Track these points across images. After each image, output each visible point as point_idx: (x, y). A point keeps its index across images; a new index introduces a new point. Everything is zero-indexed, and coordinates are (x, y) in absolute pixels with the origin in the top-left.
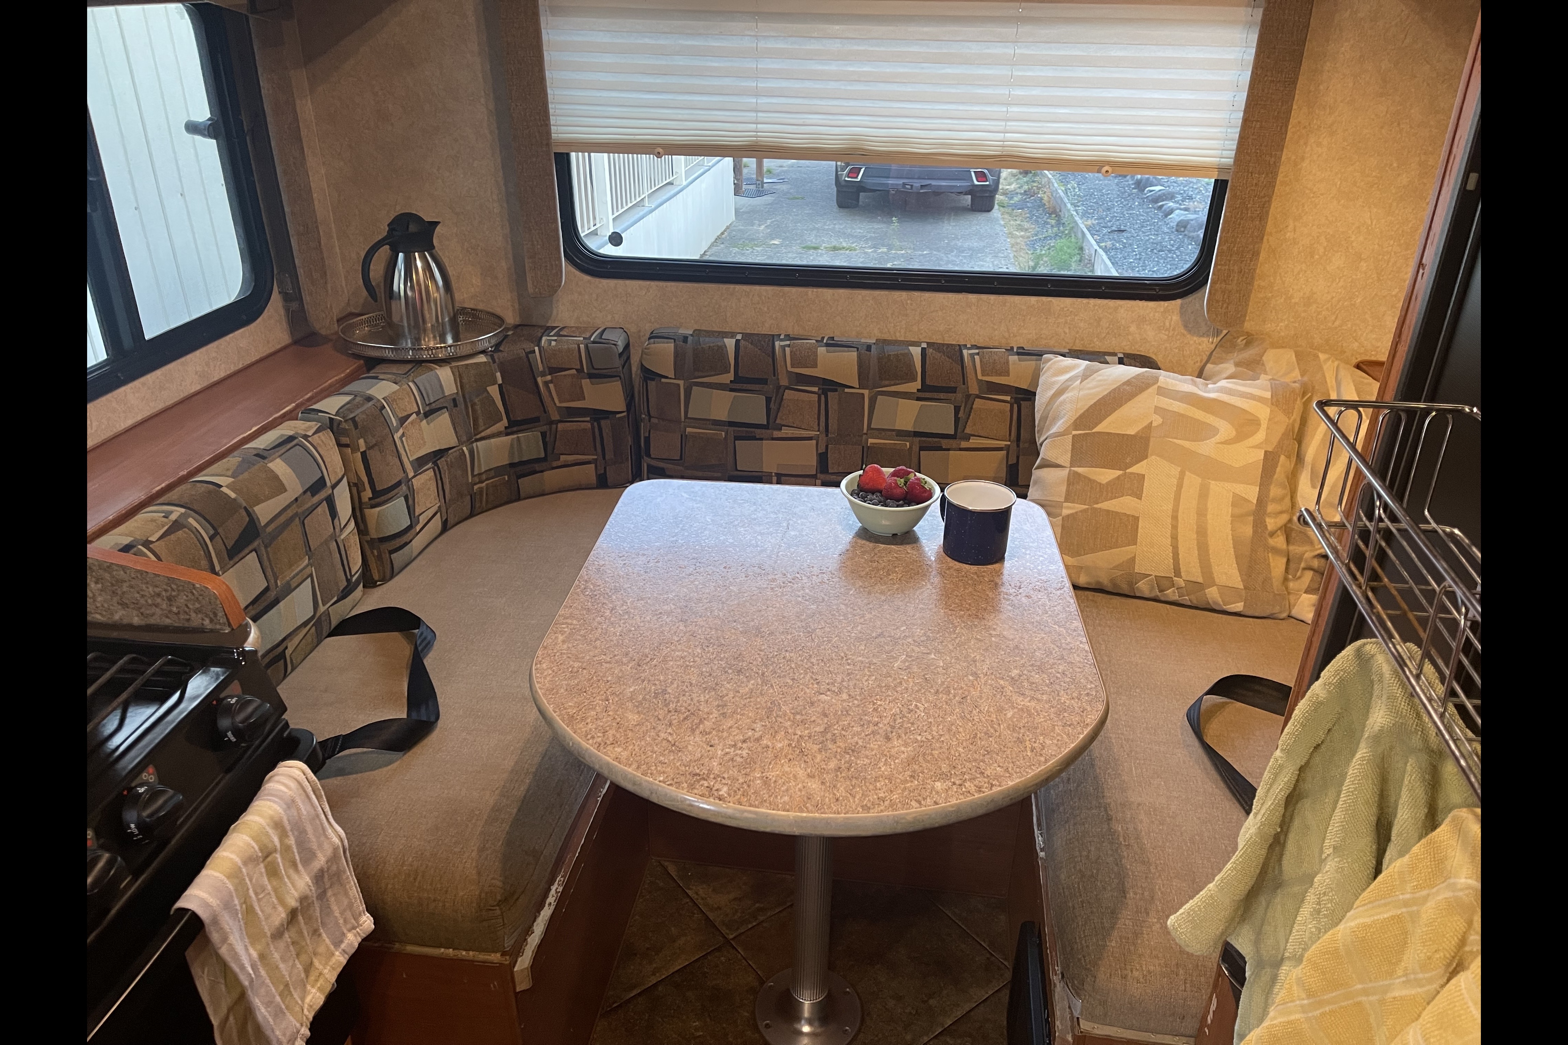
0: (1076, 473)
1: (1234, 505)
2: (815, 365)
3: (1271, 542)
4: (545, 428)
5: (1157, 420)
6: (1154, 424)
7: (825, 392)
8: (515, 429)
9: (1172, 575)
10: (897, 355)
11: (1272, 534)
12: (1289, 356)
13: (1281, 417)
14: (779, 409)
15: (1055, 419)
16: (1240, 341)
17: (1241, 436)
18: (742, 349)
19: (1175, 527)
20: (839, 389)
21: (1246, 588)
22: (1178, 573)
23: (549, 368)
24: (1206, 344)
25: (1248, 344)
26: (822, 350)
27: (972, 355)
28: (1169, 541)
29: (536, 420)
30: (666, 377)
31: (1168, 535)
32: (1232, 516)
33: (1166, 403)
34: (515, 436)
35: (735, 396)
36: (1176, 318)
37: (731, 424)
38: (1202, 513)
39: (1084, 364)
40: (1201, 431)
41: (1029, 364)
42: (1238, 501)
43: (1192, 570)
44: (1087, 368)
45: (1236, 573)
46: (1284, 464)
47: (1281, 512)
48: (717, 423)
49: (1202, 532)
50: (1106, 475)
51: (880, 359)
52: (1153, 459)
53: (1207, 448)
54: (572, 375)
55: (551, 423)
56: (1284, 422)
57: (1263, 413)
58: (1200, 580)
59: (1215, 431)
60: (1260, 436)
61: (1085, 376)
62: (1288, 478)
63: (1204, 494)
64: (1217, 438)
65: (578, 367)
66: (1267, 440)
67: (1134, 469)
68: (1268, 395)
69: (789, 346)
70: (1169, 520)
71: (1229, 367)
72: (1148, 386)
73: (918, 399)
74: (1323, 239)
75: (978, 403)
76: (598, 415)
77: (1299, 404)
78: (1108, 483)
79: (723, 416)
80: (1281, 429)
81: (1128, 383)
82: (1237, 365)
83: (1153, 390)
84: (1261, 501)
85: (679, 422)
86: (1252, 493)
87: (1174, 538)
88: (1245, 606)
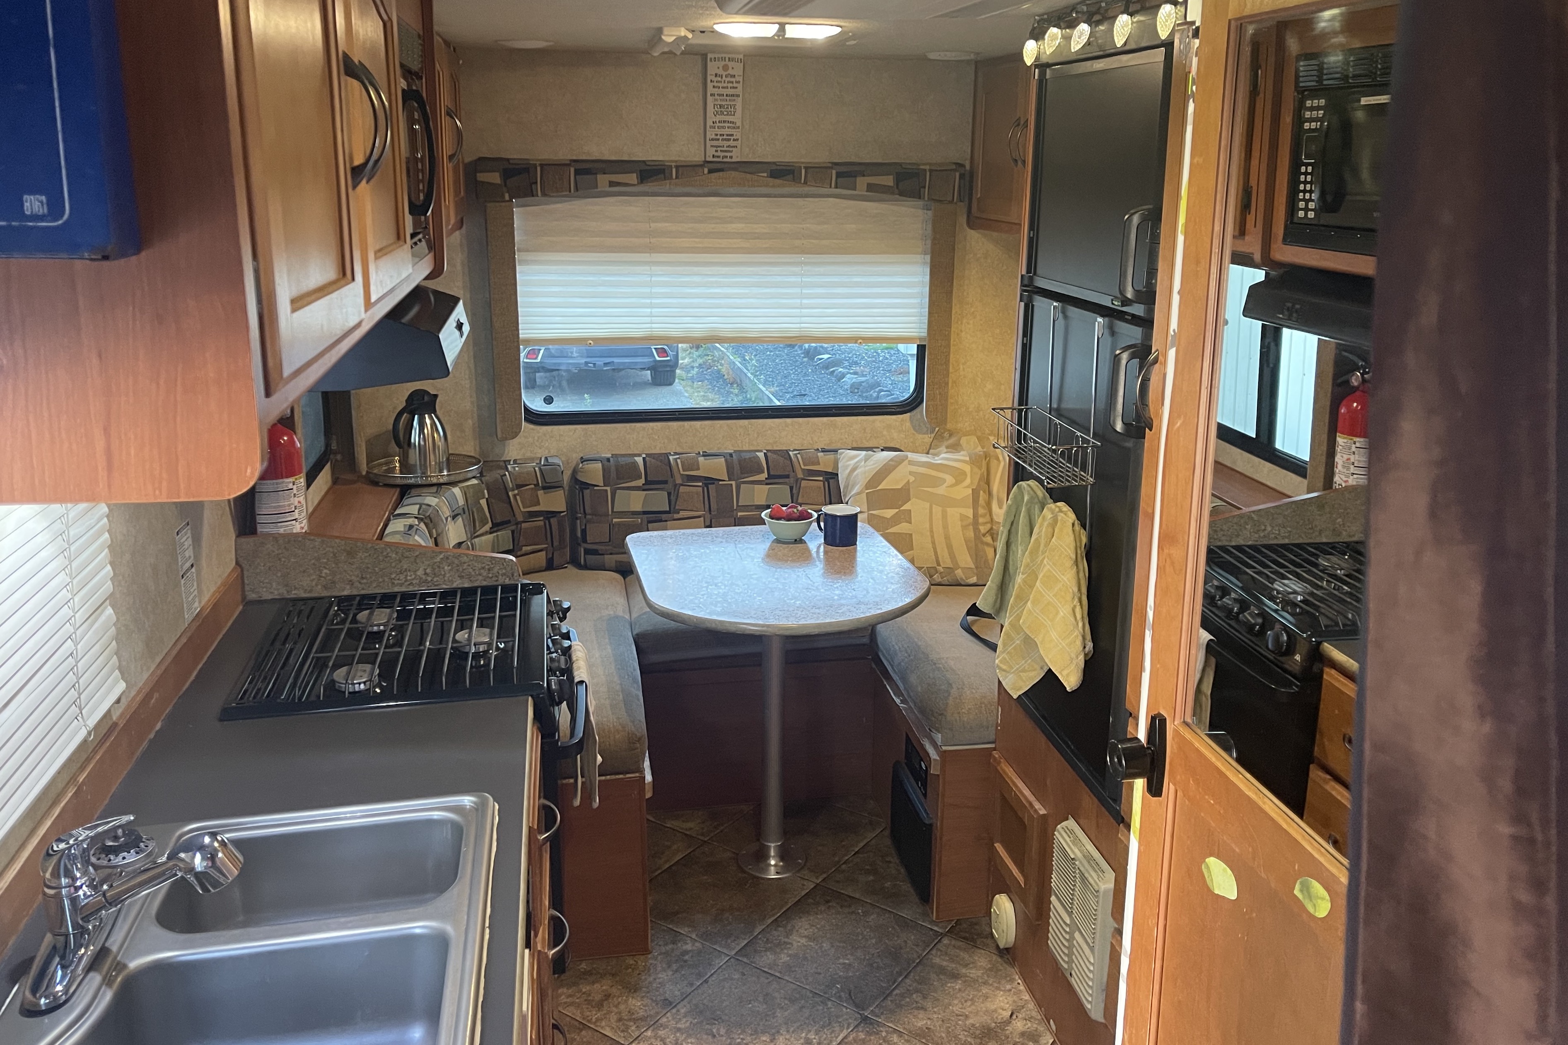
0: (872, 514)
1: (961, 520)
2: (698, 469)
3: (984, 539)
4: (513, 528)
5: (912, 479)
6: (911, 481)
7: (706, 485)
8: (495, 529)
9: (936, 565)
10: (750, 458)
11: (984, 535)
12: (974, 439)
13: (976, 470)
14: (677, 499)
15: (853, 486)
16: (946, 435)
17: (958, 482)
18: (648, 463)
19: (932, 537)
20: (716, 482)
21: (977, 568)
22: (939, 565)
23: (516, 485)
24: (928, 438)
25: (951, 435)
26: (701, 459)
27: (796, 455)
28: (931, 545)
29: (508, 522)
30: (598, 486)
31: (930, 541)
32: (962, 526)
33: (914, 469)
34: (495, 534)
35: (646, 494)
36: (908, 424)
37: (645, 513)
38: (945, 527)
39: (864, 453)
40: (937, 482)
41: (831, 456)
42: (963, 517)
43: (946, 562)
44: (866, 455)
45: (969, 559)
46: (983, 496)
47: (986, 523)
48: (635, 513)
49: (947, 538)
50: (889, 513)
51: (740, 461)
52: (913, 500)
53: (941, 490)
54: (532, 488)
55: (517, 523)
56: (978, 473)
57: (967, 468)
58: (951, 566)
59: (944, 481)
60: (968, 481)
61: (866, 459)
62: (986, 502)
63: (944, 515)
64: (946, 485)
65: (535, 483)
66: (972, 483)
67: (905, 507)
68: (968, 459)
69: (679, 458)
70: (928, 533)
71: (943, 449)
72: (903, 460)
73: (767, 484)
74: (979, 374)
75: (804, 483)
76: (549, 515)
77: (984, 463)
78: (892, 517)
79: (638, 508)
80: (978, 477)
81: (891, 460)
82: (947, 447)
83: (906, 462)
84: (976, 515)
85: (608, 515)
86: (969, 513)
87: (933, 543)
88: (978, 579)
